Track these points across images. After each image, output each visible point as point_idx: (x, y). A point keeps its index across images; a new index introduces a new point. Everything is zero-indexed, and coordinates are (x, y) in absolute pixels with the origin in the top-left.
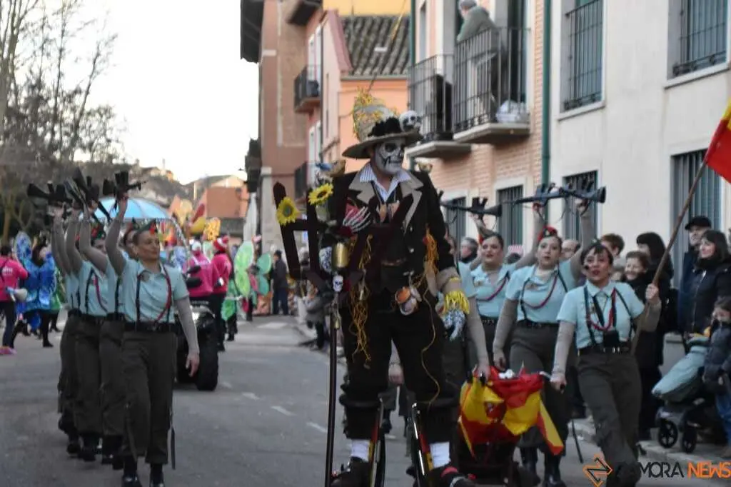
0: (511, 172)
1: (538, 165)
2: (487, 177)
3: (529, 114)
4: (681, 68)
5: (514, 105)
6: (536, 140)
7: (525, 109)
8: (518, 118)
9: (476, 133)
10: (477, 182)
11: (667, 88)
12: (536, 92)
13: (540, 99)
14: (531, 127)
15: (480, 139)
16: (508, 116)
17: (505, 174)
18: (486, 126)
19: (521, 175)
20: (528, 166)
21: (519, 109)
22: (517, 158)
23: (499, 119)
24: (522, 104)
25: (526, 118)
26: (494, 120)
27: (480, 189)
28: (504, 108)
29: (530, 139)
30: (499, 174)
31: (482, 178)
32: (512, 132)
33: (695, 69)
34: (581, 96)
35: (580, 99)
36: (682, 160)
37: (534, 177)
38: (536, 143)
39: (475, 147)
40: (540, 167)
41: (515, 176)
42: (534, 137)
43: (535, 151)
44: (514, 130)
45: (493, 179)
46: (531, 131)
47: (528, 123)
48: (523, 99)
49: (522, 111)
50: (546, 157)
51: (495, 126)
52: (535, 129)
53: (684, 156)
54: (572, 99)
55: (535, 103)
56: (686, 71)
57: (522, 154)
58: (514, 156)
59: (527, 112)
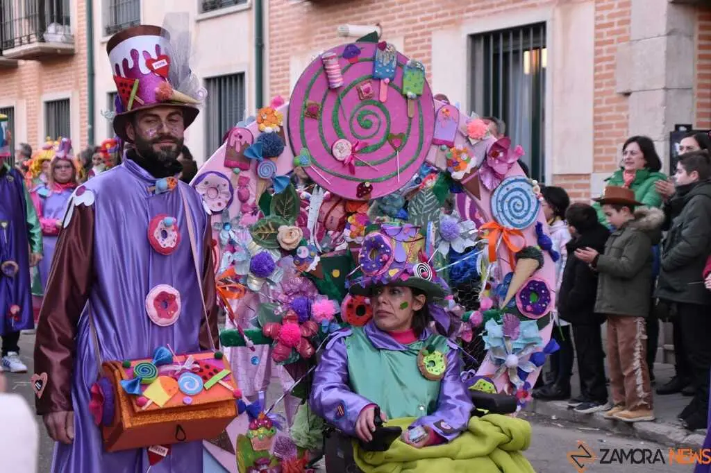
0: (58, 86)
1: (84, 82)
2: (34, 90)
3: (73, 36)
4: (209, 5)
5: (60, 27)
6: (80, 59)
7: (69, 31)
8: (64, 39)
9: (25, 51)
10: (24, 94)
11: (198, 21)
12: (79, 17)
13: (85, 23)
14: (76, 47)
15: (28, 56)
16: (55, 37)
17: (52, 87)
18: (35, 45)
19: (68, 89)
20: (73, 82)
21: (65, 31)
22: (62, 74)
23: (46, 39)
24: (66, 26)
25: (70, 39)
26: (42, 40)
27: (28, 100)
28: (51, 29)
29: (75, 59)
30: (47, 88)
31: (29, 91)
32: (59, 51)
33: (221, 6)
34: (121, 23)
35: (120, 26)
36: (212, 83)
37: (80, 92)
38: (82, 62)
39: (21, 62)
40: (86, 83)
41: (62, 90)
42: (79, 56)
43: (80, 68)
44: (61, 49)
45: (41, 92)
46: (76, 51)
47: (73, 44)
48: (68, 22)
49: (67, 33)
50: (92, 75)
51: (42, 45)
52: (80, 49)
53: (214, 79)
54: (114, 25)
55: (79, 26)
56: (214, 8)
57: (67, 71)
58: (60, 72)
59: (72, 34)
